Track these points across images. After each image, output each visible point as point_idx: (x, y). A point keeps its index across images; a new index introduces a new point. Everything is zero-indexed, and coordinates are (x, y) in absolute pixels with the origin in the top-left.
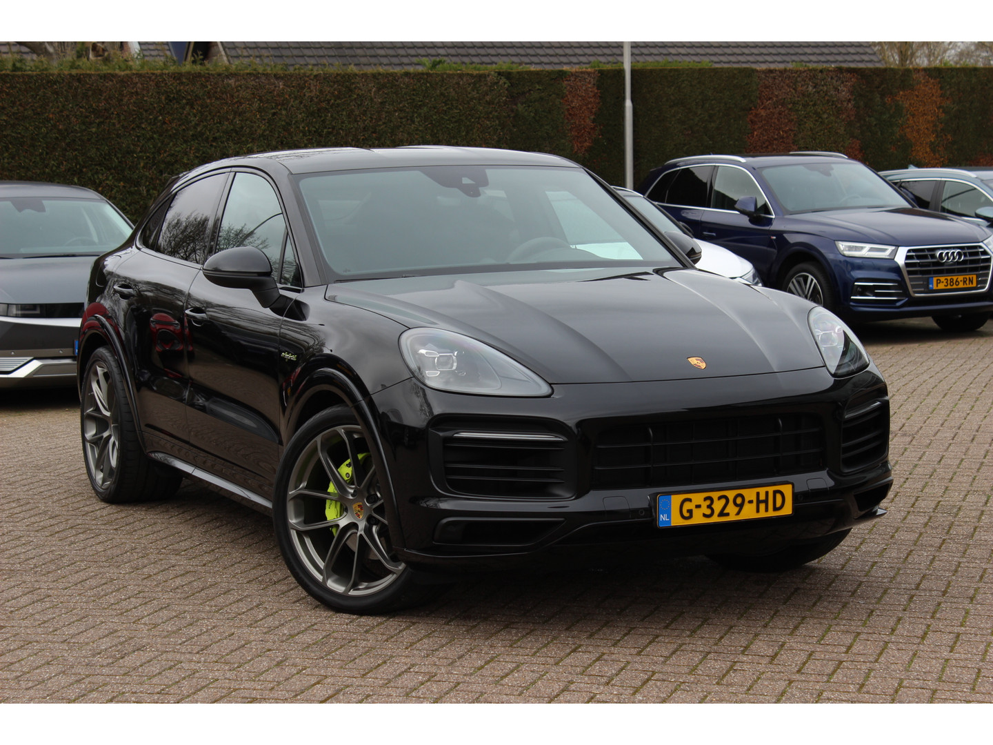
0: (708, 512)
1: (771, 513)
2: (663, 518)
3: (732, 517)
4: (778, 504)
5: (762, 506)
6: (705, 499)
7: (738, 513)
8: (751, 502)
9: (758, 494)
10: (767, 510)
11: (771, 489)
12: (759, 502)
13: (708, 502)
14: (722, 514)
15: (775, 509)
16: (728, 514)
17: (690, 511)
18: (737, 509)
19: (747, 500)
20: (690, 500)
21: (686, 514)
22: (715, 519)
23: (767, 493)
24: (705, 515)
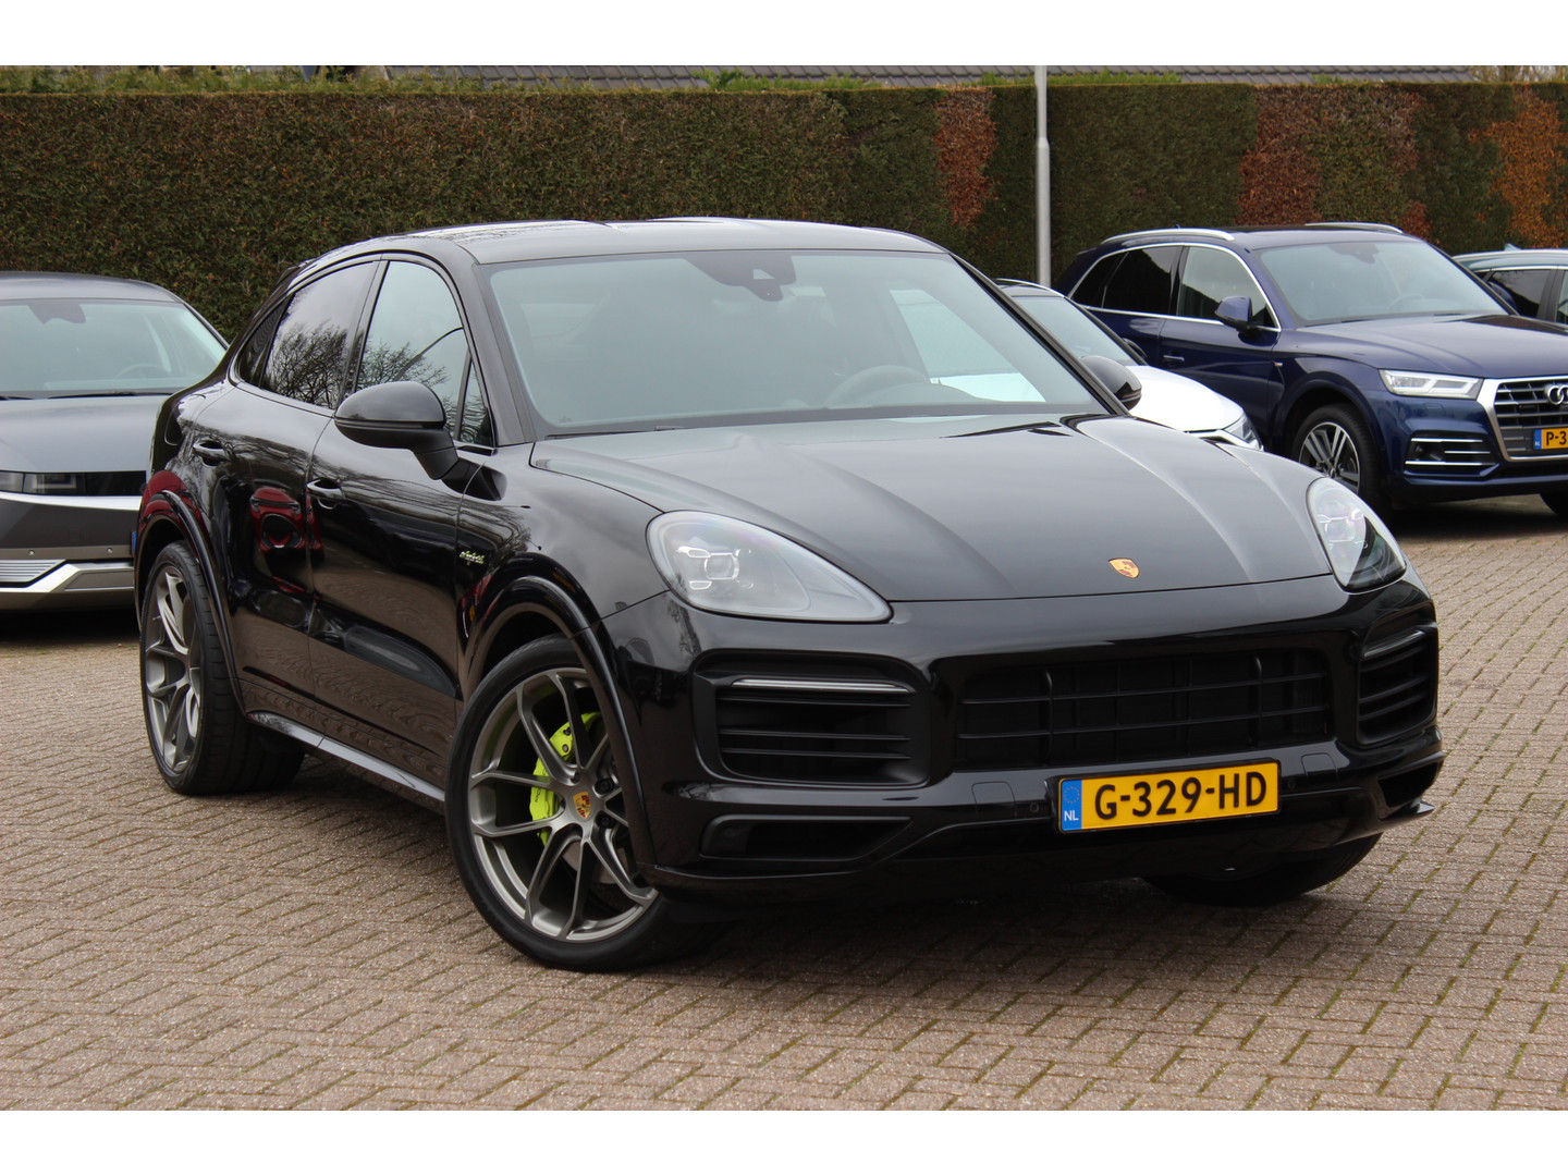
0: (1142, 807)
1: (1244, 810)
2: (1068, 816)
3: (1181, 816)
4: (1255, 795)
5: (1229, 798)
6: (1137, 786)
7: (1190, 809)
8: (1210, 791)
9: (1222, 778)
10: (1236, 804)
11: (1243, 771)
12: (1223, 791)
13: (1141, 792)
14: (1163, 810)
15: (1250, 802)
16: (1173, 811)
17: (1112, 806)
19: (1204, 788)
20: (1112, 788)
21: (1106, 811)
22: (1153, 818)
23: (1237, 777)
24: (1136, 813)
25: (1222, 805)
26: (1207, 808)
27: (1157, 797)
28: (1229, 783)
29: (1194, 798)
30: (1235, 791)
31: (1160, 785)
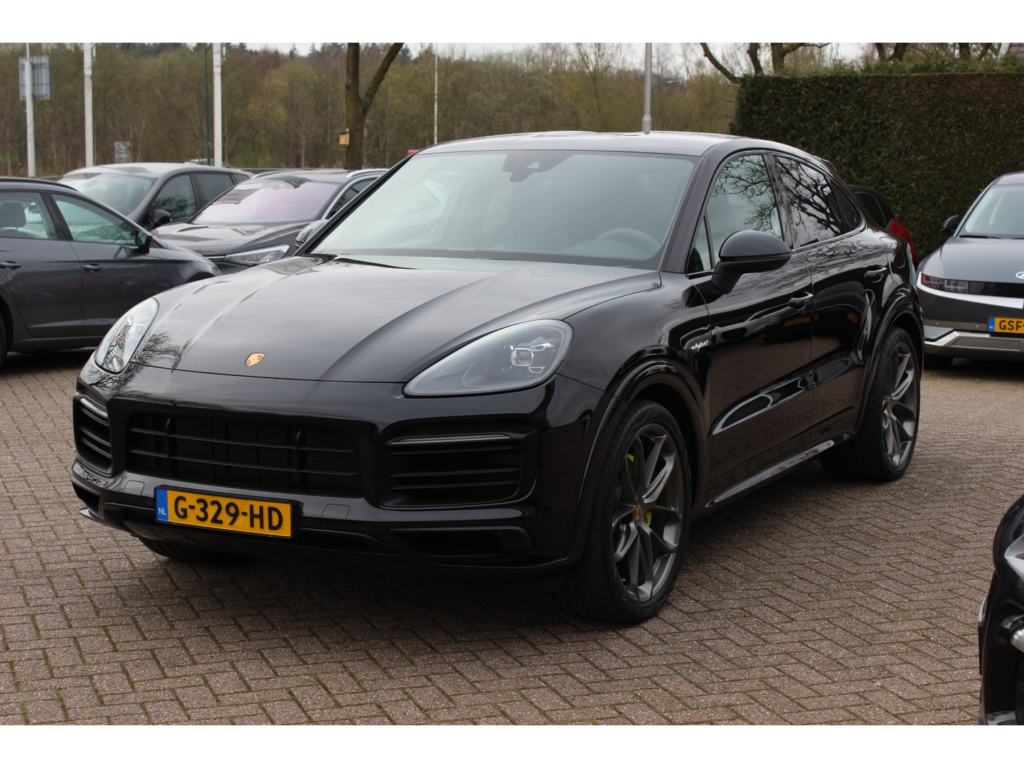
0: (202, 515)
1: (266, 531)
2: (161, 511)
3: (226, 526)
4: (275, 523)
5: (257, 522)
6: (199, 501)
7: (232, 523)
8: (245, 514)
9: (252, 507)
10: (262, 526)
11: (266, 505)
12: (253, 516)
13: (202, 505)
14: (215, 520)
15: (271, 527)
16: (221, 522)
17: (184, 510)
18: (231, 519)
19: (241, 511)
20: (184, 499)
21: (182, 513)
22: (208, 524)
23: (261, 508)
24: (198, 518)
25: (252, 525)
26: (242, 525)
27: (212, 510)
28: (257, 511)
29: (235, 516)
30: (261, 517)
31: (213, 503)
